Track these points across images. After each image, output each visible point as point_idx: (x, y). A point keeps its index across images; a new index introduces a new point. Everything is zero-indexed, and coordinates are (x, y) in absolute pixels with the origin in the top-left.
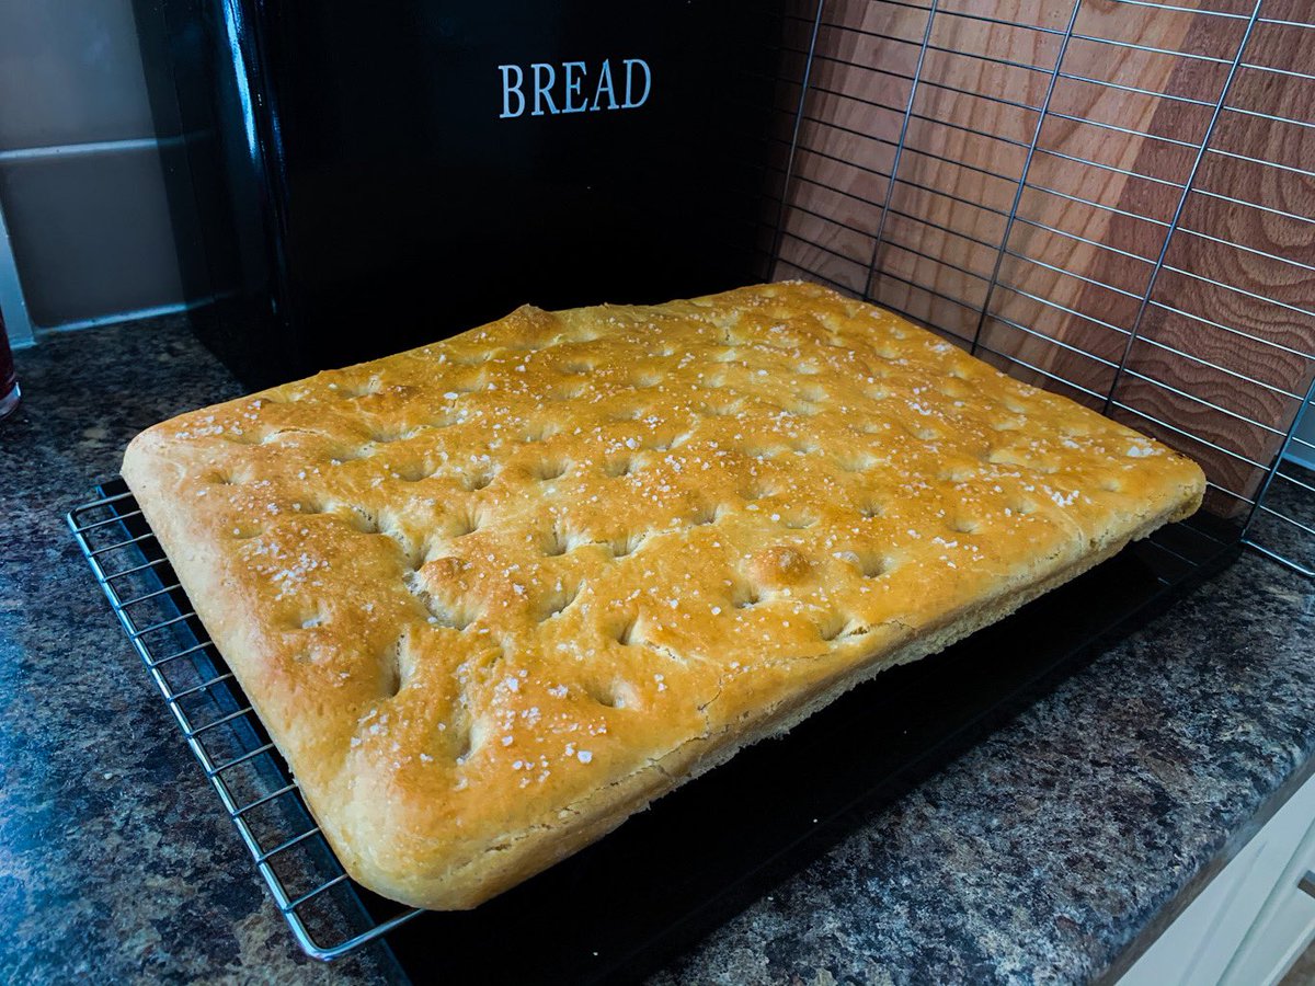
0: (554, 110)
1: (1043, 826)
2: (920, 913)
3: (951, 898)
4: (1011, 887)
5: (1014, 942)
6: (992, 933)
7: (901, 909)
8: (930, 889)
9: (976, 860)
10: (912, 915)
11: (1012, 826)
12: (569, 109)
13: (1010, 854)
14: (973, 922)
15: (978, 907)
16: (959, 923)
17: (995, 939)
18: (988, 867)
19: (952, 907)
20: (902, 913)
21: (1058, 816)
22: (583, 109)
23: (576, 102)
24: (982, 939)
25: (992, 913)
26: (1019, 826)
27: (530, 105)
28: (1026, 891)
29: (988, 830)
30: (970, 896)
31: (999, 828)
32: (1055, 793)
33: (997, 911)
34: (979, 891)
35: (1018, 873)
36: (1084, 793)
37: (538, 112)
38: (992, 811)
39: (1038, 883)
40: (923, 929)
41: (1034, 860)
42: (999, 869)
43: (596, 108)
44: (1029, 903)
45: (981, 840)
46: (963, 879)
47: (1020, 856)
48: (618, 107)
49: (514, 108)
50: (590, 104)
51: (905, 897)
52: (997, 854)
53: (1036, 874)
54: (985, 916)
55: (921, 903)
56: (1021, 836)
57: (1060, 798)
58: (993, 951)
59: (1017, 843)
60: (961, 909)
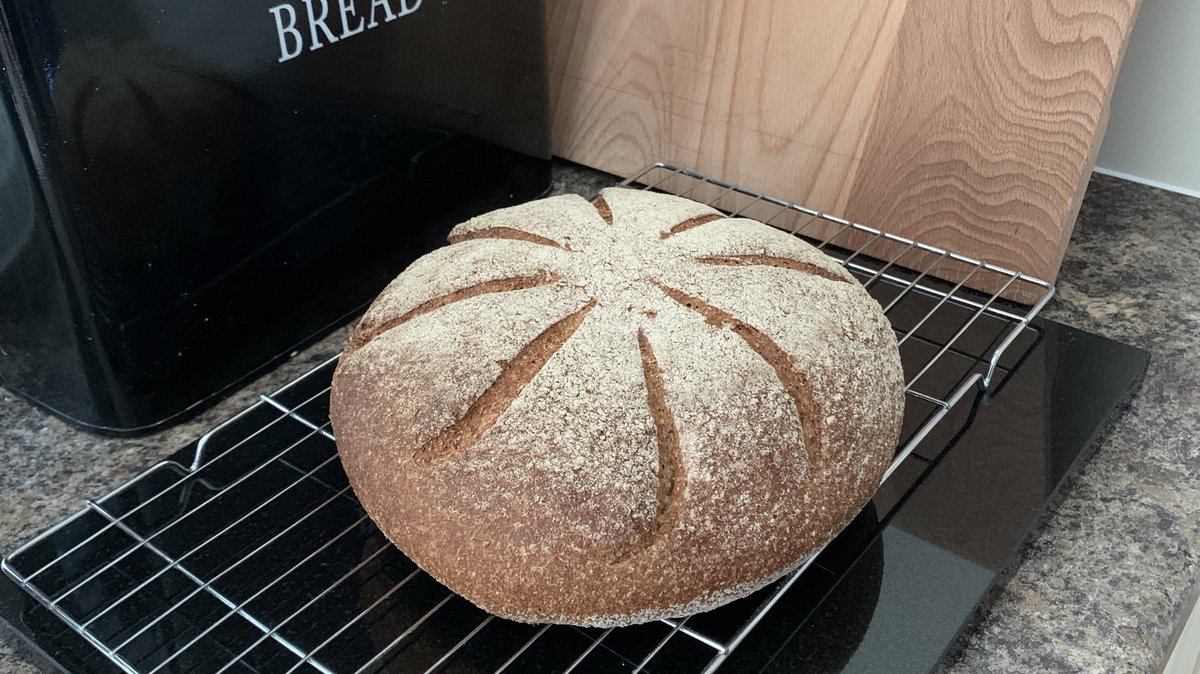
0: (332, 39)
1: (1082, 560)
2: (1018, 651)
3: (1036, 634)
4: (1076, 613)
5: (1093, 654)
6: (1075, 652)
7: (1003, 651)
8: (1018, 631)
9: (1043, 600)
10: (1012, 654)
11: (1060, 566)
12: (347, 33)
13: (1067, 588)
14: (1058, 648)
15: (1058, 635)
16: (1049, 650)
17: (1079, 655)
18: (1054, 603)
19: (1039, 639)
20: (1004, 655)
21: (1091, 549)
22: (361, 29)
23: (353, 25)
24: (1070, 658)
25: (1069, 637)
26: (1066, 565)
27: (307, 41)
28: (1089, 613)
29: (1044, 575)
30: (1049, 628)
31: (1051, 570)
32: (1083, 532)
33: (1073, 634)
34: (1054, 622)
35: (1078, 601)
36: (1104, 526)
37: (316, 45)
38: (1040, 558)
39: (1095, 606)
40: (1024, 662)
41: (1086, 588)
42: (1062, 602)
43: (373, 24)
44: (1094, 622)
45: (1040, 583)
46: (1039, 617)
47: (1075, 588)
48: (395, 17)
49: (291, 48)
50: (367, 22)
51: (1002, 642)
52: (1057, 591)
53: (1091, 599)
54: (1065, 641)
55: (1014, 643)
56: (1069, 572)
57: (1088, 535)
58: (1081, 664)
59: (1069, 578)
60: (1045, 640)
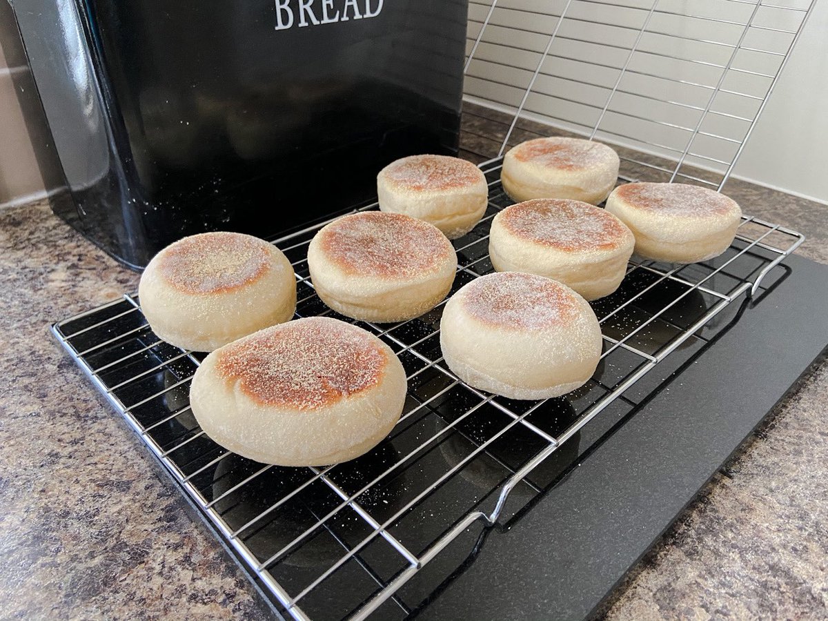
0: (315, 22)
1: (805, 482)
2: (749, 556)
3: (765, 543)
4: (801, 529)
5: (817, 568)
6: (800, 564)
7: (734, 555)
8: (749, 538)
9: (771, 513)
10: (743, 559)
11: (785, 485)
12: (326, 20)
13: (791, 505)
14: (785, 559)
15: (785, 547)
16: (776, 559)
17: (803, 568)
18: (781, 517)
19: (767, 548)
20: (736, 558)
21: (812, 474)
22: (336, 20)
23: (331, 16)
24: (795, 570)
25: (795, 550)
26: (790, 484)
27: (297, 19)
28: (811, 530)
29: (771, 490)
30: (777, 539)
31: (778, 488)
32: (804, 458)
33: (798, 547)
34: (781, 535)
35: (801, 518)
37: (303, 24)
38: (769, 476)
39: (817, 524)
40: (754, 568)
41: (809, 507)
42: (789, 517)
43: (345, 18)
44: (816, 539)
45: (769, 498)
46: (767, 528)
47: (799, 506)
48: (361, 17)
49: (285, 20)
50: (341, 16)
51: (734, 546)
52: (783, 507)
53: (813, 517)
54: (791, 552)
55: (746, 550)
56: (793, 492)
57: (809, 461)
58: (806, 577)
59: (793, 497)
60: (773, 549)
